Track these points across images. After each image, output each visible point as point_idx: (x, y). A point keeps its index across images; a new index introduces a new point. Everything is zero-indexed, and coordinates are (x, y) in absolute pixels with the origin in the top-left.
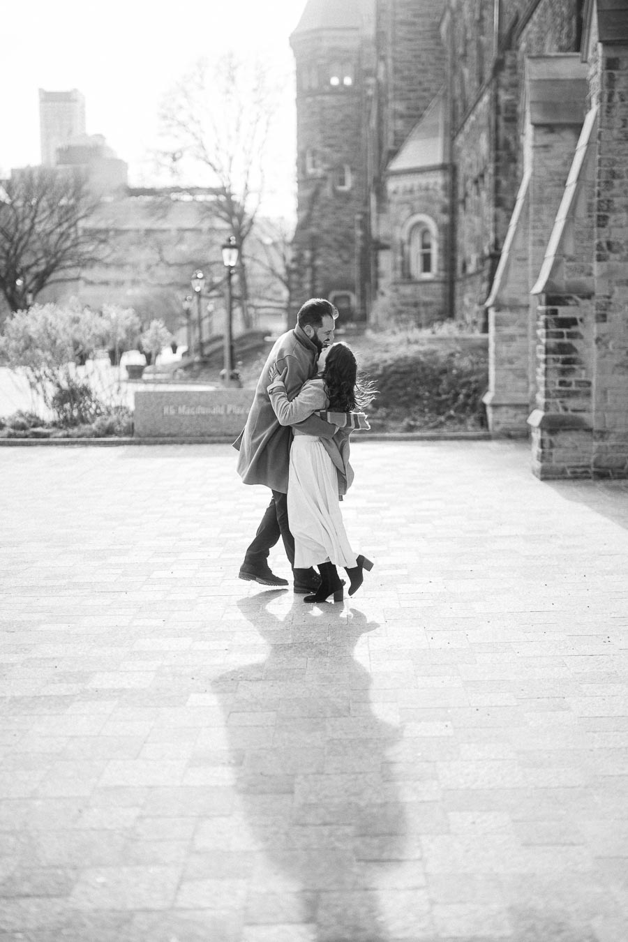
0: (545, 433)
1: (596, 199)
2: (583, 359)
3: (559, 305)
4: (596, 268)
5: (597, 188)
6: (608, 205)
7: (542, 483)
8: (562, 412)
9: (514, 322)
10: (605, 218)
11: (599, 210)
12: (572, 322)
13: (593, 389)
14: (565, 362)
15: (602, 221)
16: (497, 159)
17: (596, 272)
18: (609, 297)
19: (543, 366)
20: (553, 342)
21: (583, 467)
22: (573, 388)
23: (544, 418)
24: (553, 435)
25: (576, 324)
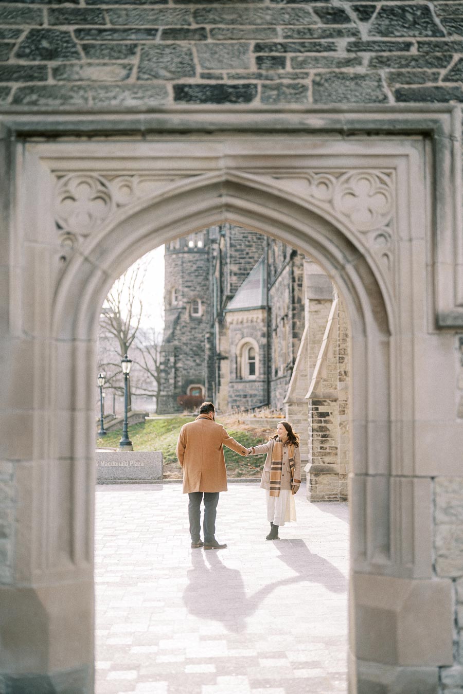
0: (313, 476)
1: (338, 348)
2: (333, 434)
3: (319, 405)
4: (339, 385)
5: (338, 343)
6: (344, 352)
7: (311, 504)
8: (322, 464)
9: (300, 412)
10: (343, 358)
11: (339, 354)
12: (326, 414)
13: (339, 451)
14: (324, 436)
15: (341, 360)
16: (294, 309)
17: (338, 388)
18: (346, 401)
19: (311, 438)
20: (316, 425)
21: (334, 494)
22: (328, 451)
23: (312, 467)
24: (317, 477)
25: (329, 415)
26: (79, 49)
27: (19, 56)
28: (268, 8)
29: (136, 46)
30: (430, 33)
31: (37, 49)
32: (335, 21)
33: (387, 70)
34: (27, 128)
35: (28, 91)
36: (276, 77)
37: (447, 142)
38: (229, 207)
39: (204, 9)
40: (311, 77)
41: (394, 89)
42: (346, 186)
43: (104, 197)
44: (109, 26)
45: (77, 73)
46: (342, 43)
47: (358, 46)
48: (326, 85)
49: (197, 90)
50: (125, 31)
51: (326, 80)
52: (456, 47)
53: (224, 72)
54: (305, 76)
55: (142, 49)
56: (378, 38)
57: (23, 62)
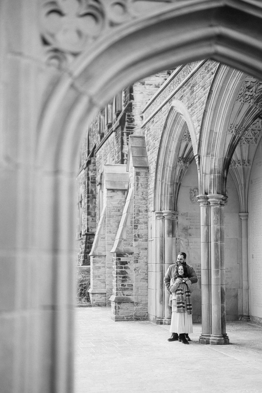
0: (117, 304)
1: (133, 219)
2: (130, 276)
3: (121, 257)
4: (134, 244)
5: (134, 216)
6: (138, 222)
7: (115, 322)
8: (122, 296)
9: (100, 261)
10: (137, 226)
11: (135, 223)
13: (134, 288)
14: (123, 277)
18: (139, 254)
19: (115, 279)
20: (119, 270)
21: (130, 316)
22: (126, 287)
23: (116, 297)
24: (119, 304)
25: (127, 264)
43: (95, 14)
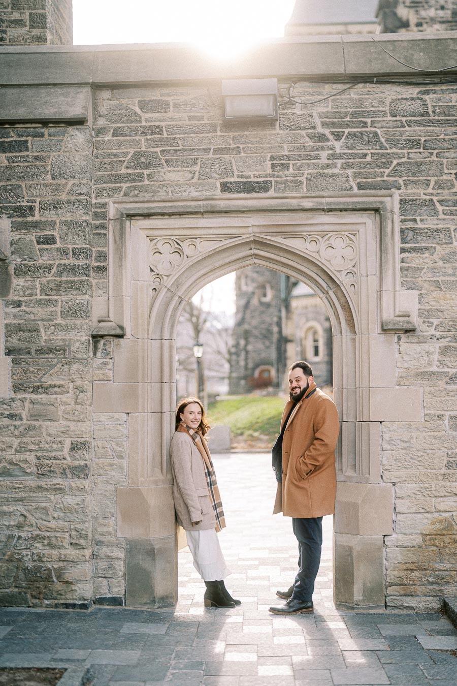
26: (163, 162)
27: (127, 168)
28: (278, 134)
29: (197, 159)
30: (378, 148)
31: (139, 163)
32: (320, 141)
33: (353, 171)
34: (132, 212)
35: (132, 189)
36: (284, 176)
37: (389, 215)
38: (256, 255)
39: (239, 135)
40: (305, 176)
41: (357, 182)
42: (328, 242)
43: (179, 252)
44: (181, 147)
45: (162, 177)
46: (324, 154)
47: (333, 156)
48: (314, 180)
49: (235, 185)
50: (191, 150)
51: (314, 177)
52: (394, 156)
53: (251, 174)
54: (302, 175)
55: (201, 161)
56: (347, 151)
57: (129, 171)
